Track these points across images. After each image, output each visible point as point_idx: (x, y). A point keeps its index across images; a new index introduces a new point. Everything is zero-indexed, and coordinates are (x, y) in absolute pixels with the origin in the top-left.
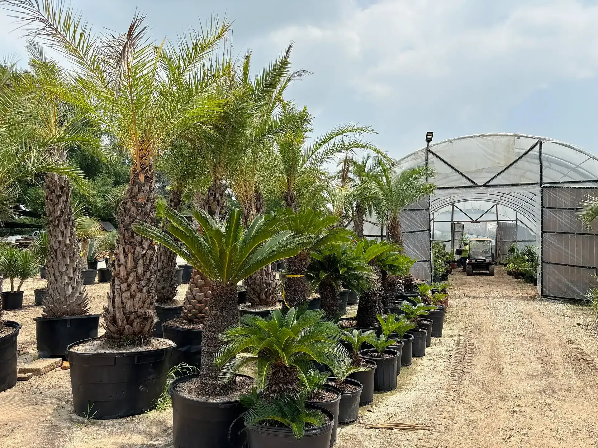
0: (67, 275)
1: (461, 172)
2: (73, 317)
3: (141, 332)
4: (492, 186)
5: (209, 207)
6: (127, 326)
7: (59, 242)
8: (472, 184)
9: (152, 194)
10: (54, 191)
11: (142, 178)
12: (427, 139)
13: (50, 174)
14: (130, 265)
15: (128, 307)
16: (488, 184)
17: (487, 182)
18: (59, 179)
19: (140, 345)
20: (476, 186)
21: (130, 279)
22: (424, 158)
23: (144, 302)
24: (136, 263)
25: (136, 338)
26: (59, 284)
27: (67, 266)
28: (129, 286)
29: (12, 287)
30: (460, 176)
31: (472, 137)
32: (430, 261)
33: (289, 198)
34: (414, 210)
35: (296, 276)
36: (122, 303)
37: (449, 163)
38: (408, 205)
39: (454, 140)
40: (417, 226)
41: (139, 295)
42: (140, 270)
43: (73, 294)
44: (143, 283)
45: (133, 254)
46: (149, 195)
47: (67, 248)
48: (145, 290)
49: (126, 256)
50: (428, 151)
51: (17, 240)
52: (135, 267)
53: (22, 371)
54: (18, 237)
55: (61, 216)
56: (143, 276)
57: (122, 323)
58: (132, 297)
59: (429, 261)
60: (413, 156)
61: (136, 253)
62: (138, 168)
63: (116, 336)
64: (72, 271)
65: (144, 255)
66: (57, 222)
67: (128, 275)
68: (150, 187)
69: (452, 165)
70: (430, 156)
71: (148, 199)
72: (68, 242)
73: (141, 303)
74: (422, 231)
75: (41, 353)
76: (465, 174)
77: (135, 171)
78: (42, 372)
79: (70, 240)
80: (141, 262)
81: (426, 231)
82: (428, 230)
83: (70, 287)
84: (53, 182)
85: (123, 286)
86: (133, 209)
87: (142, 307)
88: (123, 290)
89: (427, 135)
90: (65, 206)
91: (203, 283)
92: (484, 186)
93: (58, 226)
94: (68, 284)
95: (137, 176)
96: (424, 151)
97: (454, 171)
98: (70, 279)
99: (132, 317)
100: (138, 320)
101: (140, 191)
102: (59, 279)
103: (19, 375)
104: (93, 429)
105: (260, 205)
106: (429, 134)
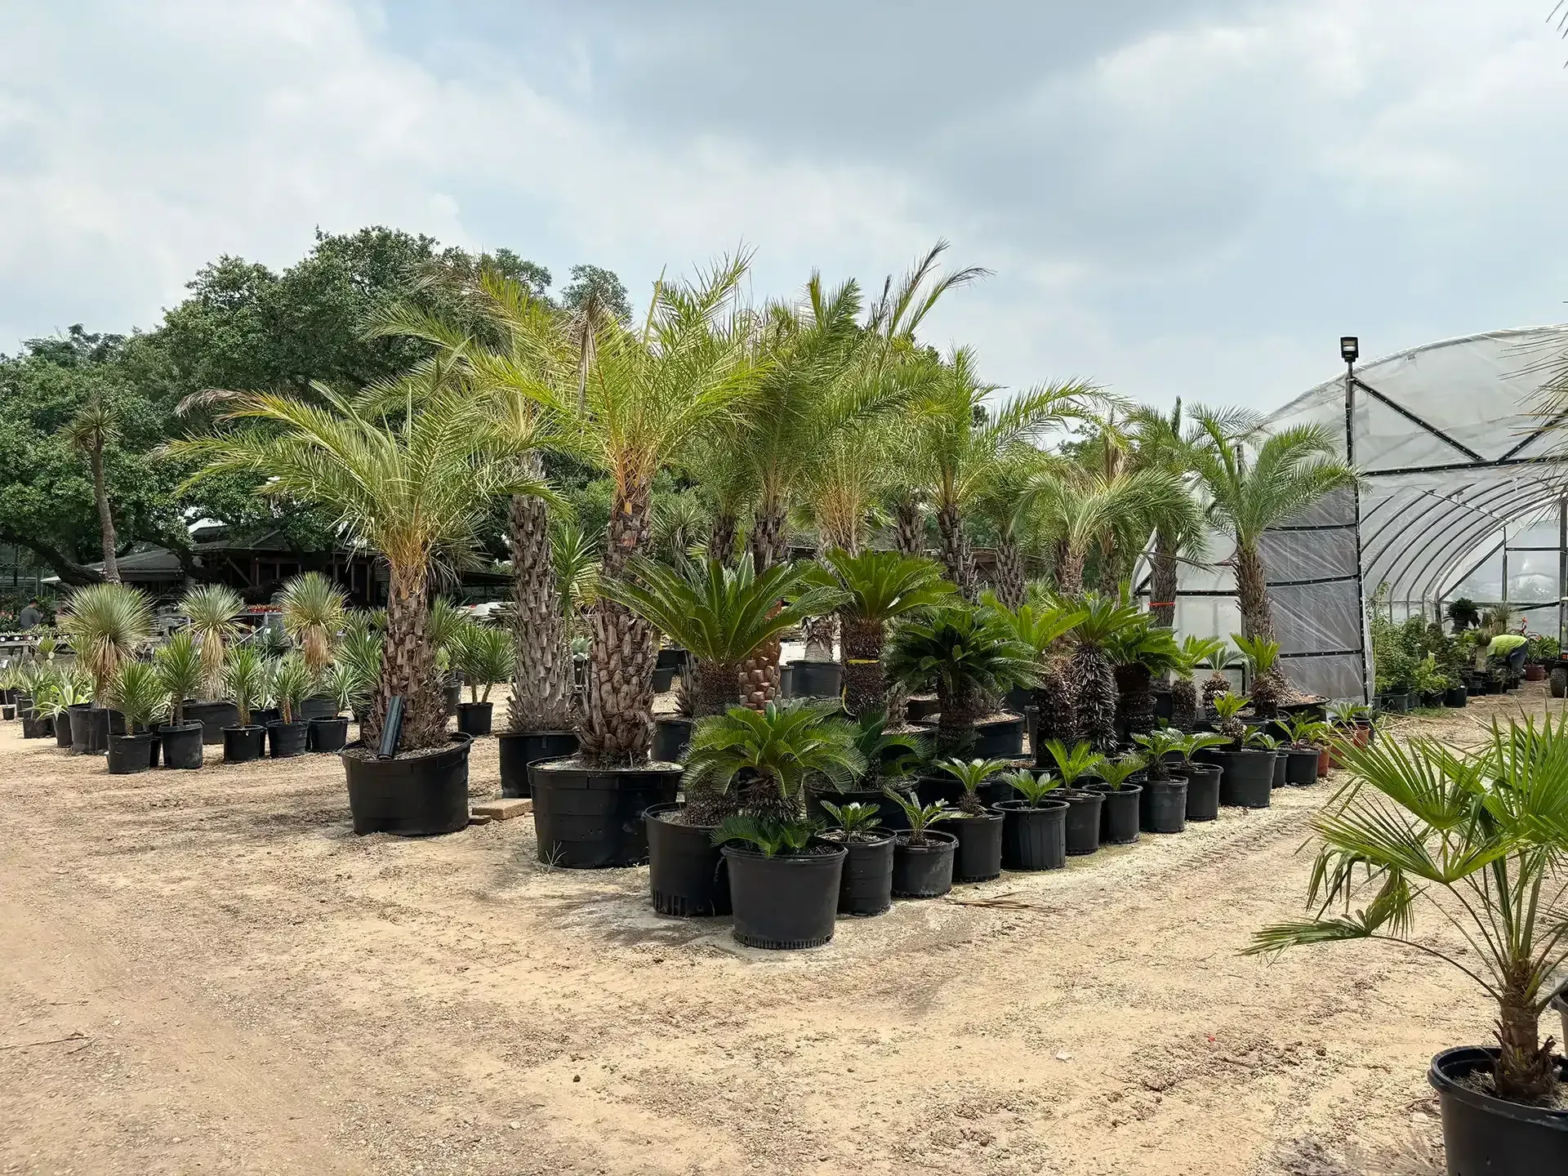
0: (543, 664)
1: (1440, 429)
2: (551, 733)
3: (630, 745)
4: (1522, 461)
5: (755, 547)
6: (608, 735)
7: (531, 610)
8: (1468, 460)
9: (644, 533)
10: (521, 526)
11: (628, 507)
12: (1344, 354)
13: (516, 497)
14: (612, 642)
15: (608, 706)
16: (1511, 458)
17: (1510, 454)
18: (530, 505)
19: (628, 765)
20: (1479, 463)
21: (613, 663)
22: (1343, 400)
23: (633, 700)
24: (620, 640)
25: (622, 754)
26: (532, 678)
27: (543, 650)
28: (611, 674)
29: (474, 697)
30: (1436, 439)
31: (1467, 341)
32: (1361, 652)
33: (946, 518)
34: (1313, 528)
35: (861, 662)
36: (601, 699)
37: (1408, 410)
38: (1279, 517)
39: (1419, 350)
40: (1324, 567)
41: (625, 688)
42: (627, 650)
43: (552, 695)
44: (631, 670)
45: (616, 625)
46: (640, 533)
47: (543, 620)
48: (635, 680)
49: (606, 630)
50: (1352, 382)
51: (492, 610)
52: (619, 646)
53: (475, 812)
54: (494, 605)
55: (532, 567)
56: (632, 659)
57: (601, 730)
58: (616, 691)
59: (1357, 652)
60: (1313, 398)
61: (621, 625)
62: (624, 493)
63: (593, 749)
64: (550, 658)
65: (632, 628)
66: (527, 578)
67: (609, 657)
68: (642, 521)
69: (1414, 413)
70: (1359, 394)
71: (639, 540)
72: (544, 610)
73: (628, 701)
74: (1336, 579)
75: (507, 791)
76: (1449, 435)
77: (619, 496)
78: (505, 815)
79: (547, 607)
80: (627, 637)
81: (1349, 578)
82: (1355, 577)
83: (548, 685)
84: (521, 511)
85: (602, 674)
86: (616, 556)
87: (631, 707)
88: (603, 680)
89: (1343, 346)
90: (539, 549)
91: (746, 677)
92: (1503, 461)
93: (528, 583)
94: (545, 680)
95: (622, 505)
96: (1343, 383)
97: (1422, 430)
98: (548, 670)
99: (615, 722)
100: (622, 727)
101: (626, 527)
102: (530, 670)
103: (471, 816)
104: (557, 876)
105: (912, 532)
106: (1346, 343)
